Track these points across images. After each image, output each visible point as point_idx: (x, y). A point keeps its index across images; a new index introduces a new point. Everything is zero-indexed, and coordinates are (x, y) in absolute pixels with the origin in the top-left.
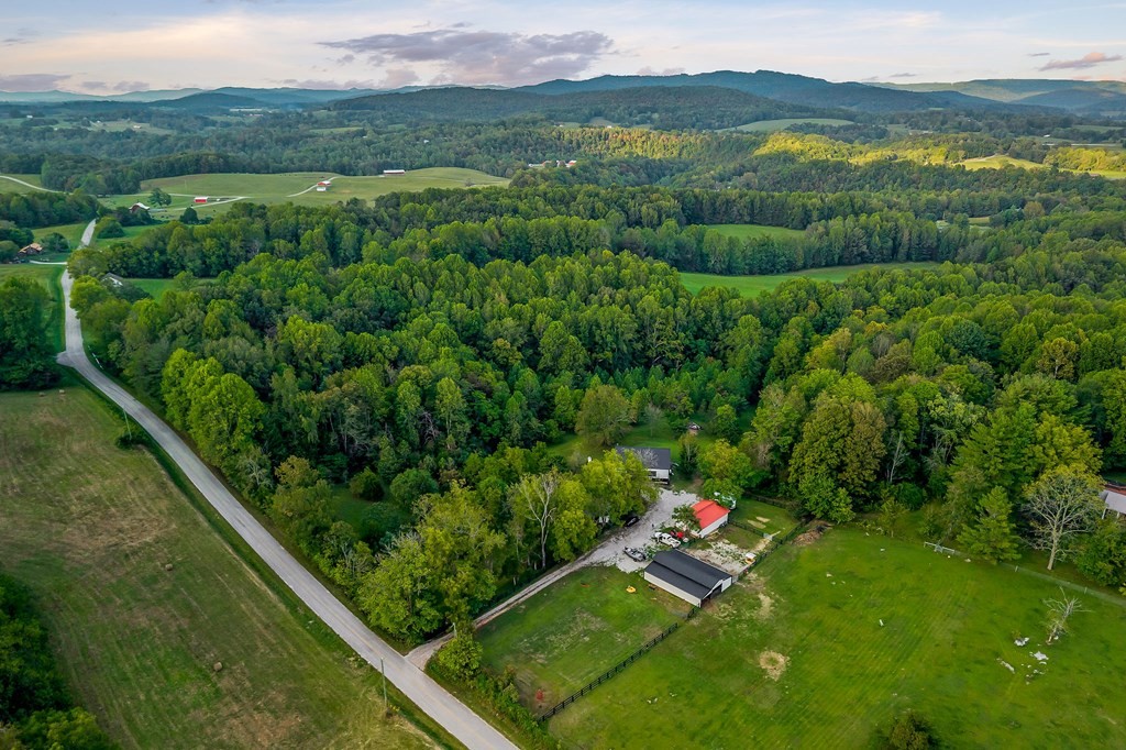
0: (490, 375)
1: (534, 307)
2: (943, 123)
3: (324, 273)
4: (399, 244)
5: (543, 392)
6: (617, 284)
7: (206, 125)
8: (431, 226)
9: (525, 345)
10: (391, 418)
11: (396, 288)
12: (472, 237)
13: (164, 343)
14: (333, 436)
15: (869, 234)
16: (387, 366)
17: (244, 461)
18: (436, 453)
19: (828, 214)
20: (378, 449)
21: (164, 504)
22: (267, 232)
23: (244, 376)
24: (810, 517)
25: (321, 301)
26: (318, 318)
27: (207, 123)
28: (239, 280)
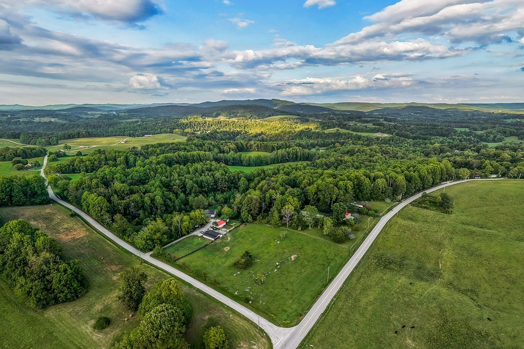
0: (172, 196)
1: (185, 177)
2: (325, 117)
3: (124, 170)
4: (147, 161)
5: (186, 199)
6: (210, 170)
7: (80, 119)
8: (158, 155)
9: (182, 187)
10: (143, 206)
11: (145, 174)
12: (170, 158)
13: (81, 190)
14: (128, 211)
15: (289, 154)
16: (142, 194)
17: (105, 217)
18: (155, 215)
19: (279, 148)
20: (139, 214)
21: (84, 229)
22: (106, 158)
23: (104, 197)
24: (244, 222)
25: (124, 178)
26: (123, 183)
27: (80, 118)
28: (99, 173)
